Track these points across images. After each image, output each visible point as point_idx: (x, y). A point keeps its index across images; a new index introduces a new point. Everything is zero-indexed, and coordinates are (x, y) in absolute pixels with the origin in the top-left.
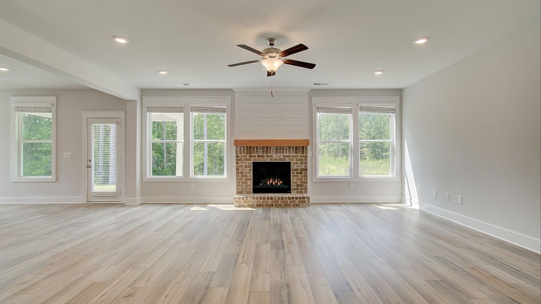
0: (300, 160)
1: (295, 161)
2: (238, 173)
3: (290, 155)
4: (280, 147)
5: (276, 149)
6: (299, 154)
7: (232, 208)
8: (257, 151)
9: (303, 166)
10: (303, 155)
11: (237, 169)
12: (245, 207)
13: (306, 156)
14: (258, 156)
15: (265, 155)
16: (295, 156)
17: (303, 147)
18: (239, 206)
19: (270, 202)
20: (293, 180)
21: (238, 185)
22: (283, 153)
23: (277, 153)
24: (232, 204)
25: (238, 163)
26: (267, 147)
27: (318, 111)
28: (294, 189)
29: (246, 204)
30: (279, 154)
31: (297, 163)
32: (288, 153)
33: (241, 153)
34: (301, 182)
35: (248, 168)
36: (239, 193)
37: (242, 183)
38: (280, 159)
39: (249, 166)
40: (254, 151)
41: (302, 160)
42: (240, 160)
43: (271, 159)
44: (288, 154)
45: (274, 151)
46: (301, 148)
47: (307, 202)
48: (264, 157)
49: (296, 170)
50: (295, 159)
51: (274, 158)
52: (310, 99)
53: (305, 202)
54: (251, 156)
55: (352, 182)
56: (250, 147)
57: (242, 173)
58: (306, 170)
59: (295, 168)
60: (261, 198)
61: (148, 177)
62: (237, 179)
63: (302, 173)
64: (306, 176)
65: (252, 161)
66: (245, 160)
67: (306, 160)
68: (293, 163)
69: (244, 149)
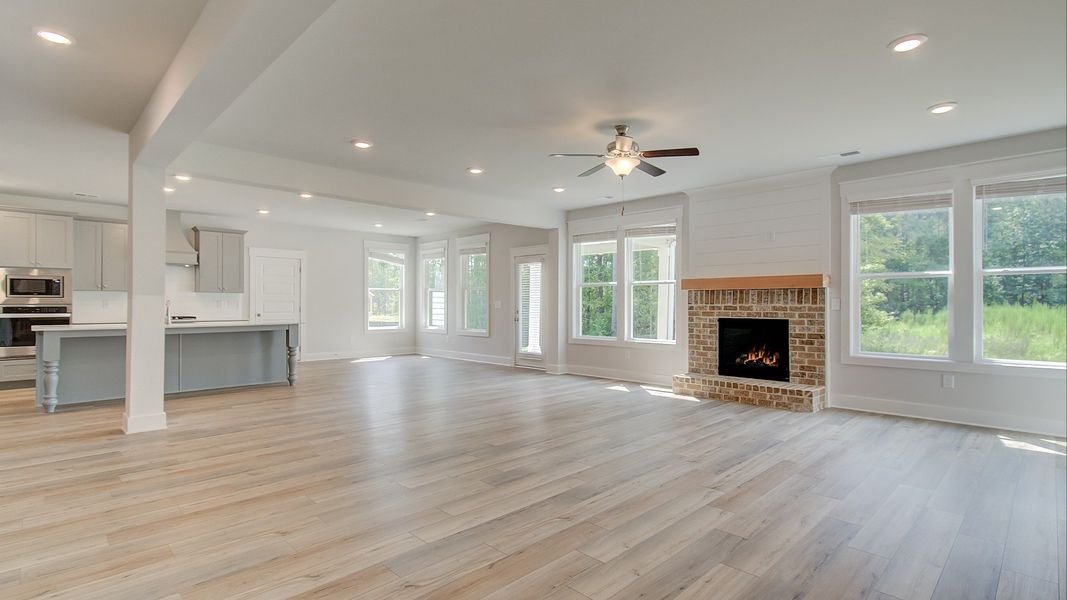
0: (808, 316)
1: (797, 318)
2: (691, 336)
3: (788, 306)
4: (766, 292)
5: (759, 295)
6: (806, 305)
7: (669, 394)
8: (724, 299)
9: (815, 330)
10: (814, 306)
11: (691, 331)
12: (688, 395)
13: (823, 309)
14: (726, 308)
15: (738, 305)
16: (796, 308)
17: (815, 291)
18: (682, 394)
19: (732, 392)
20: (795, 356)
21: (691, 358)
22: (772, 302)
23: (759, 301)
24: (671, 388)
25: (692, 320)
26: (741, 291)
27: (855, 212)
28: (796, 375)
29: (692, 391)
30: (763, 305)
31: (802, 323)
32: (782, 302)
33: (696, 302)
34: (809, 362)
35: (709, 330)
36: (692, 371)
37: (699, 354)
38: (766, 314)
39: (711, 326)
40: (718, 298)
41: (813, 316)
42: (696, 314)
43: (749, 314)
44: (782, 304)
45: (756, 298)
46: (809, 291)
47: (806, 402)
48: (735, 309)
49: (798, 336)
50: (797, 313)
51: (755, 311)
52: (836, 189)
53: (802, 401)
54: (713, 308)
55: (953, 373)
56: (713, 291)
57: (698, 337)
58: (822, 337)
59: (797, 332)
60: (716, 383)
61: (574, 336)
62: (690, 347)
63: (812, 343)
64: (822, 350)
65: (716, 317)
66: (705, 314)
67: (822, 316)
68: (794, 322)
69: (701, 294)
